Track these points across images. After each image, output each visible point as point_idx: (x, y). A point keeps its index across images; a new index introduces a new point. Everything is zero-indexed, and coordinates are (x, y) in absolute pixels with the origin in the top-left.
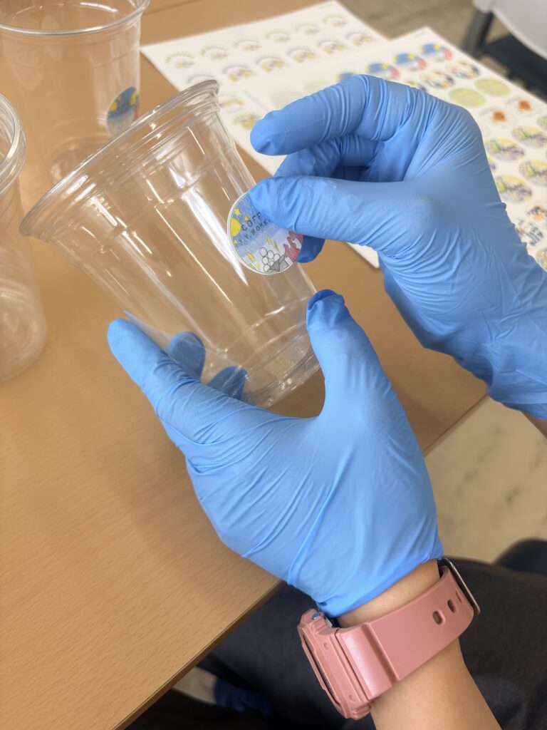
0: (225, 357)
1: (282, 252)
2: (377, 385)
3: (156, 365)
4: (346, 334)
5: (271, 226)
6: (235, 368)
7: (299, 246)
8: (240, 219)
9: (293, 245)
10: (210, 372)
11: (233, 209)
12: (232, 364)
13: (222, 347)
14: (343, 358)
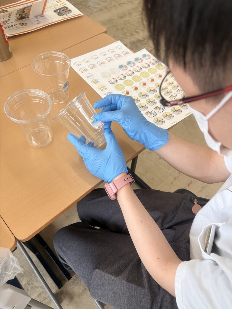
0: (90, 140)
1: (100, 125)
2: (115, 143)
3: (77, 141)
4: (110, 135)
5: (98, 121)
6: (92, 142)
7: (103, 124)
8: (93, 120)
9: (102, 124)
10: (87, 143)
11: (92, 118)
12: (91, 141)
13: (89, 138)
14: (109, 139)
